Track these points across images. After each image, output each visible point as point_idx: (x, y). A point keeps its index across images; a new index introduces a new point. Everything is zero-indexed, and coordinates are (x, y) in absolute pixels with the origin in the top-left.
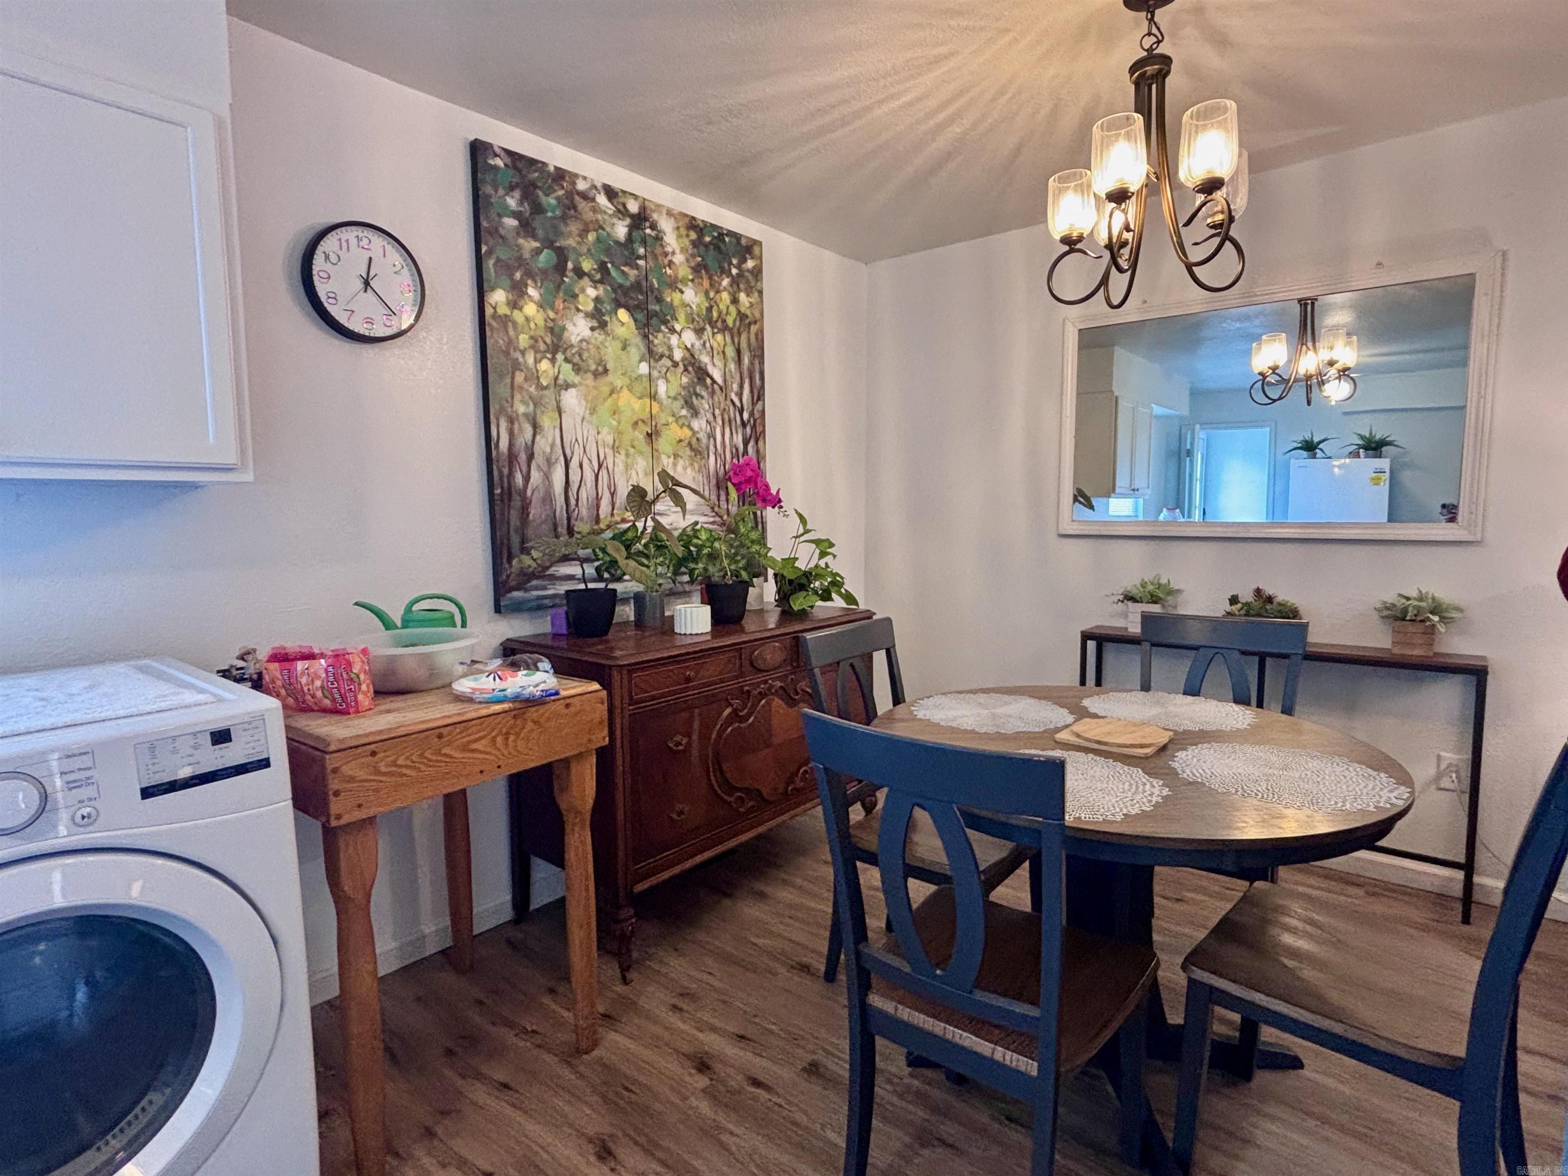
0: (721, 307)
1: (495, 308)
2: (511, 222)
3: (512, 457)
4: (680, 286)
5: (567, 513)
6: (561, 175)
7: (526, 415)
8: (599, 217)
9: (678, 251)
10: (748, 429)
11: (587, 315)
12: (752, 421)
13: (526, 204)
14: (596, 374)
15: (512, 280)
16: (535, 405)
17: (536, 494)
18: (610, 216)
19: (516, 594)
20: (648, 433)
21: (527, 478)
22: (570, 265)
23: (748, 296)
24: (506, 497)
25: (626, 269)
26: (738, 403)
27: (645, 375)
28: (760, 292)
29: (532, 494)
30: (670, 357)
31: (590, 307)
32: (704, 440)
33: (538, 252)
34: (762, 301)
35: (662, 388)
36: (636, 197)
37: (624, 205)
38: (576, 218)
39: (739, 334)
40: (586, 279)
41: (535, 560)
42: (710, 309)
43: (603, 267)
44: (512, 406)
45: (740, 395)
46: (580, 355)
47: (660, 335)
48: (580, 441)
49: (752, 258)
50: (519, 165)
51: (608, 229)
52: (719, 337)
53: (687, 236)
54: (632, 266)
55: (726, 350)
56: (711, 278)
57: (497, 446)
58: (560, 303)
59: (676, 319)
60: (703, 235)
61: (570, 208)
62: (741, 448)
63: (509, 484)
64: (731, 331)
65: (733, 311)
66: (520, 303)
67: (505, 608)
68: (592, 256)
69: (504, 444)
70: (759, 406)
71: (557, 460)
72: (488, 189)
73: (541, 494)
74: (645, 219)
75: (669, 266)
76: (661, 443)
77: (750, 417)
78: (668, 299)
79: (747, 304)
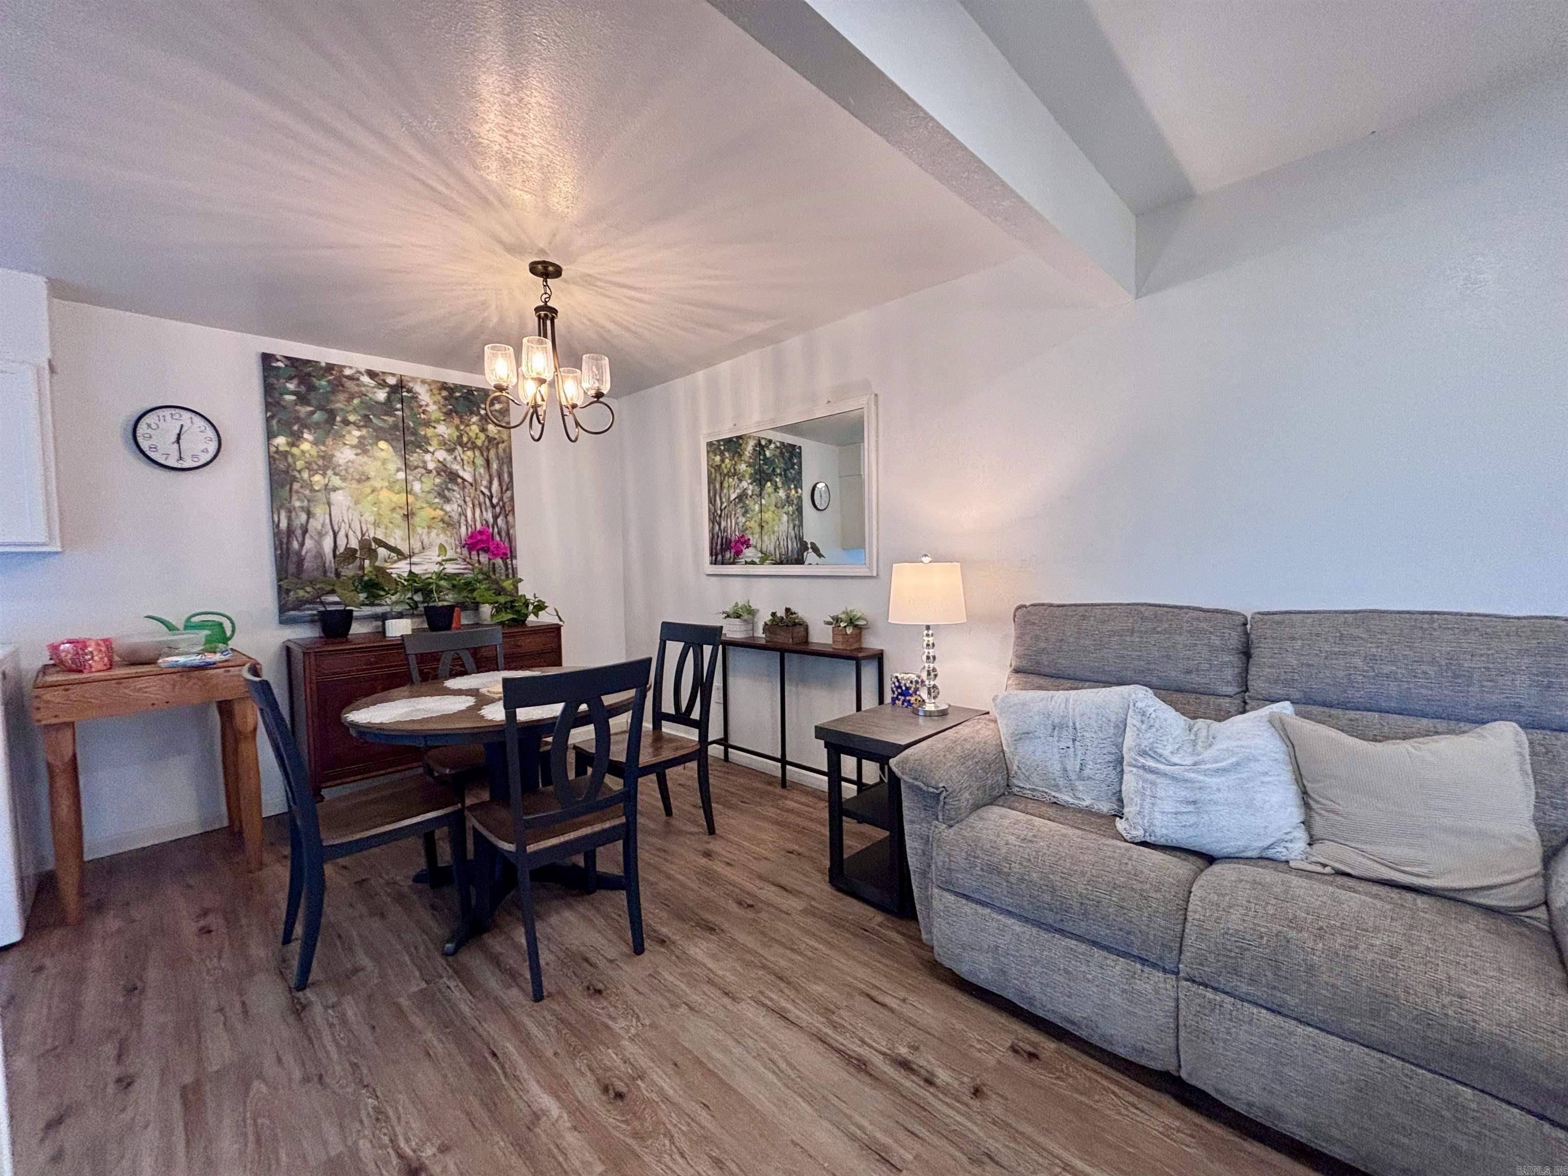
0: (471, 434)
1: (277, 448)
2: (290, 398)
3: (290, 532)
4: (433, 424)
5: (336, 563)
6: (330, 368)
7: (302, 508)
8: (363, 389)
9: (431, 403)
10: (498, 509)
11: (353, 447)
12: (501, 503)
13: (302, 386)
14: (359, 481)
15: (291, 430)
16: (309, 501)
17: (309, 554)
18: (372, 387)
19: (291, 612)
20: (404, 515)
21: (302, 544)
22: (338, 419)
23: (496, 426)
24: (285, 555)
25: (385, 418)
26: (488, 493)
27: (402, 480)
28: (508, 424)
29: (307, 552)
30: (425, 468)
31: (355, 441)
32: (456, 517)
33: (313, 413)
34: (509, 429)
35: (417, 487)
36: (393, 375)
37: (384, 381)
38: (344, 392)
39: (488, 450)
40: (351, 427)
41: (307, 593)
42: (461, 436)
43: (366, 417)
44: (290, 502)
45: (490, 488)
46: (346, 470)
47: (415, 455)
48: (346, 521)
49: (499, 403)
50: (297, 364)
51: (370, 395)
52: (470, 453)
53: (440, 394)
54: (391, 416)
55: (476, 461)
56: (461, 418)
57: (278, 526)
58: (329, 441)
59: (430, 445)
60: (454, 392)
61: (337, 386)
62: (491, 521)
63: (288, 549)
64: (480, 449)
65: (482, 436)
66: (297, 443)
67: (285, 621)
68: (357, 412)
69: (284, 525)
70: (508, 493)
71: (327, 533)
72: (272, 380)
73: (314, 553)
74: (402, 387)
75: (423, 413)
76: (416, 520)
77: (499, 500)
78: (423, 433)
79: (496, 432)
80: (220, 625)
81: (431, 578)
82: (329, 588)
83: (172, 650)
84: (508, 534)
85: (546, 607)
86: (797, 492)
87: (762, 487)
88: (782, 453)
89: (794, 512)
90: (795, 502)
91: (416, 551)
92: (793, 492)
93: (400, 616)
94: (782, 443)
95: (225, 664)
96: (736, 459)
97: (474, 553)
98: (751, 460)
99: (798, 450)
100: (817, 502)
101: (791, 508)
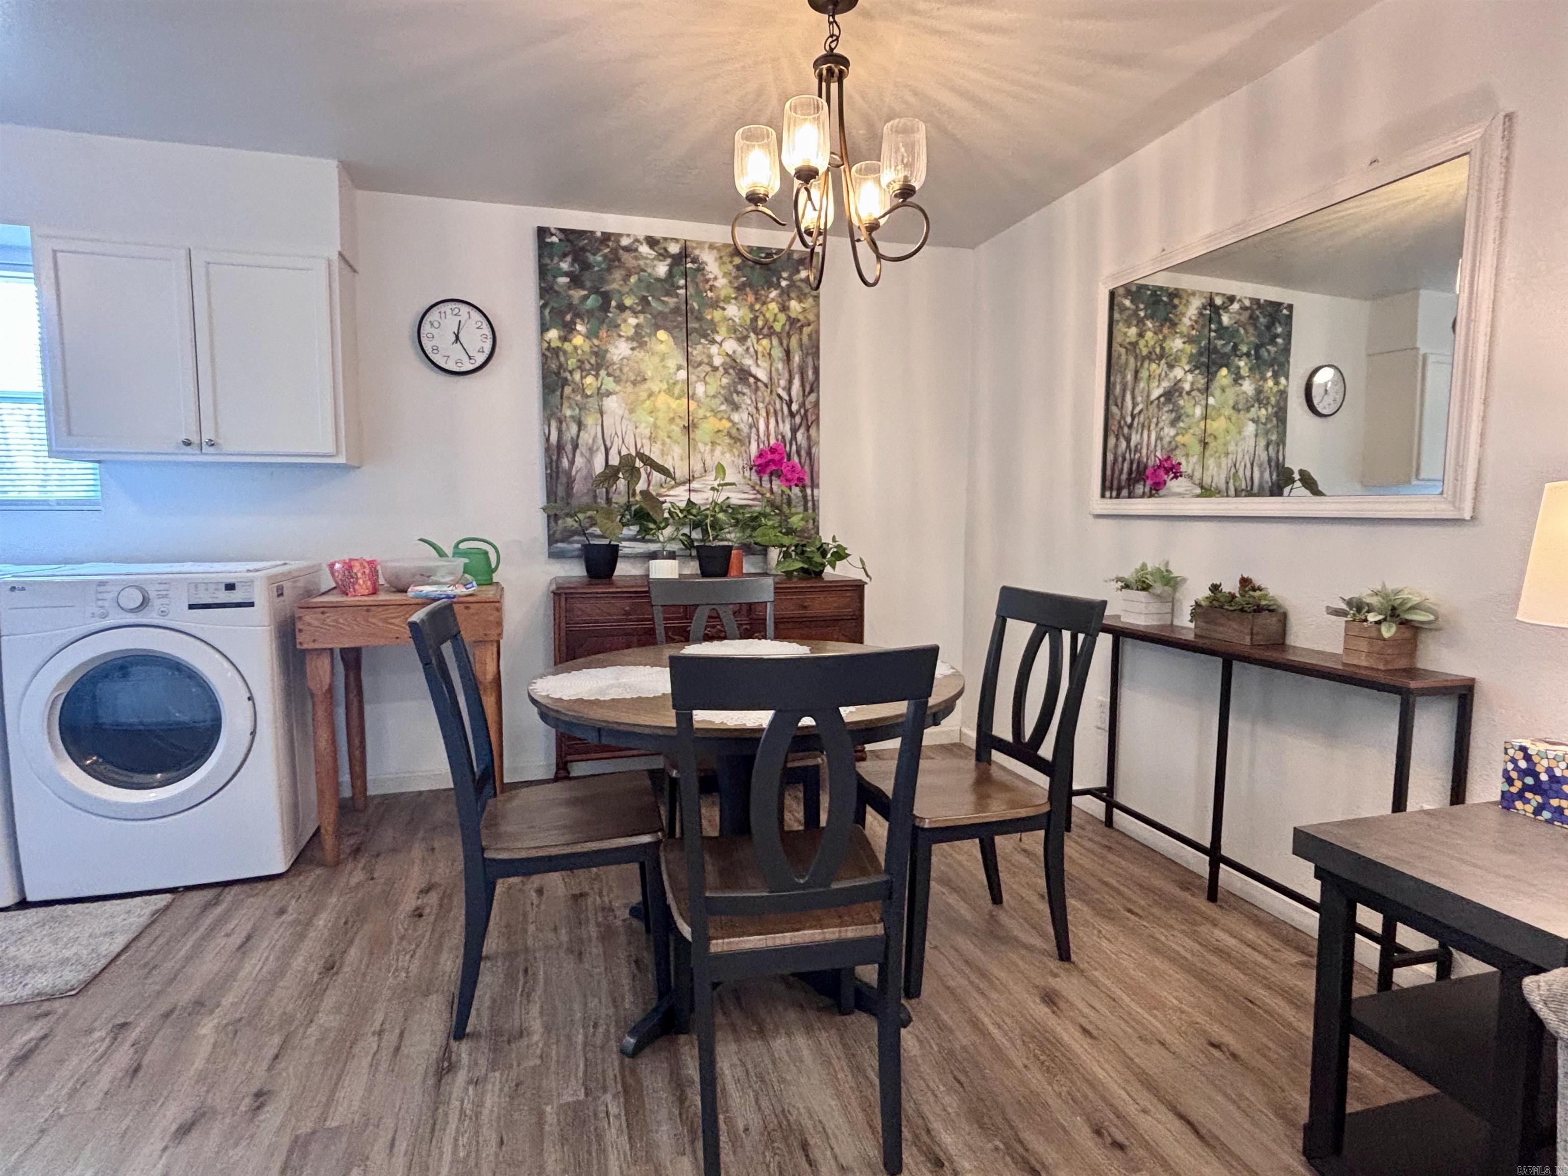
0: (768, 315)
1: (549, 343)
2: (563, 281)
3: (560, 447)
4: (722, 304)
6: (607, 237)
7: (572, 417)
8: (641, 263)
9: (720, 275)
10: (798, 419)
11: (628, 339)
12: (802, 411)
13: (576, 266)
14: (634, 383)
15: (563, 321)
16: (580, 409)
17: (579, 475)
18: (652, 260)
19: (560, 545)
20: (684, 426)
21: (572, 463)
22: (613, 303)
23: (800, 301)
24: (554, 475)
25: (666, 299)
26: (786, 397)
27: (682, 381)
28: (817, 298)
29: (577, 473)
30: (710, 364)
31: (632, 332)
32: (746, 430)
33: (586, 298)
34: (818, 305)
35: (700, 389)
36: (676, 240)
37: (665, 250)
38: (620, 267)
39: (789, 336)
40: (628, 312)
41: (577, 522)
42: (755, 319)
43: (644, 301)
44: (561, 411)
45: (789, 390)
46: (621, 370)
47: (699, 347)
48: (620, 435)
49: (809, 269)
50: (571, 237)
51: (649, 270)
52: (765, 342)
53: (731, 262)
54: (671, 296)
55: (773, 352)
56: (756, 293)
57: (548, 439)
58: (603, 333)
59: (717, 332)
61: (614, 261)
62: (788, 435)
63: (557, 467)
64: (779, 335)
65: (782, 317)
66: (571, 337)
67: (555, 555)
68: (634, 294)
70: (812, 397)
71: (598, 449)
72: (547, 261)
73: (584, 473)
74: (686, 256)
75: (711, 290)
76: (698, 435)
77: (800, 408)
78: (709, 317)
79: (800, 310)
80: (486, 553)
83: (426, 579)
84: (809, 453)
85: (848, 555)
86: (1277, 383)
87: (1210, 376)
88: (1253, 318)
89: (1268, 420)
90: (1273, 400)
91: (696, 474)
92: (1270, 383)
93: (670, 556)
94: (1255, 301)
96: (1165, 331)
97: (766, 478)
98: (1194, 332)
99: (1285, 312)
100: (1316, 401)
101: (1263, 411)
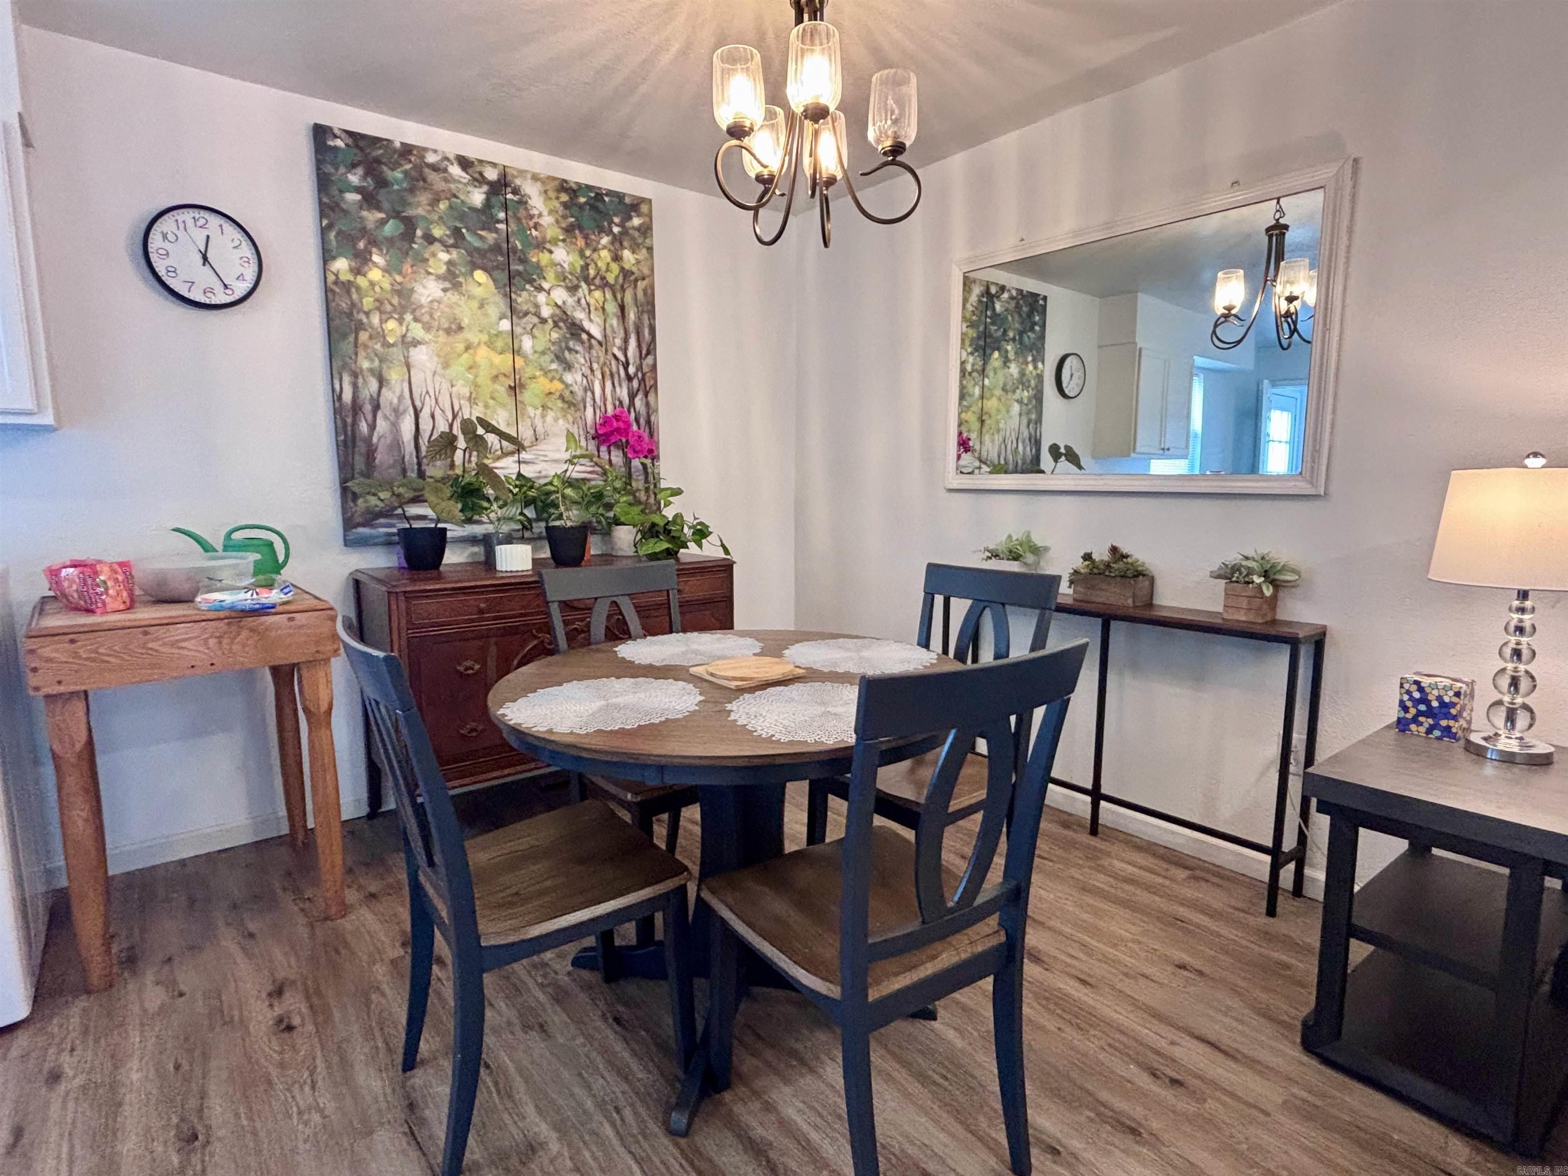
0: (600, 264)
1: (336, 275)
2: (353, 197)
3: (356, 408)
4: (548, 246)
5: (417, 457)
6: (407, 150)
7: (371, 370)
8: (452, 186)
9: (545, 213)
10: (635, 383)
11: (439, 277)
12: (640, 375)
13: (369, 180)
14: (448, 331)
15: (355, 248)
16: (381, 361)
17: (382, 441)
18: (465, 184)
19: (361, 530)
20: (510, 387)
21: (372, 427)
22: (419, 233)
23: (633, 252)
24: (350, 444)
25: (483, 233)
26: (622, 358)
27: (506, 332)
28: (650, 249)
29: (379, 440)
30: (537, 315)
31: (443, 269)
32: (579, 392)
33: (383, 222)
34: (652, 257)
35: (527, 344)
36: (494, 165)
37: (481, 174)
38: (425, 189)
39: (623, 290)
40: (437, 245)
41: (382, 500)
42: (586, 267)
43: (457, 232)
44: (356, 362)
45: (625, 351)
46: (431, 315)
47: (524, 294)
48: (432, 394)
49: (638, 216)
50: (362, 144)
51: (462, 197)
52: (598, 294)
53: (557, 198)
54: (490, 230)
55: (606, 306)
56: (586, 237)
57: (340, 398)
58: (407, 268)
59: (544, 278)
60: (577, 197)
61: (418, 180)
62: (626, 401)
63: (353, 431)
64: (612, 287)
65: (615, 267)
66: (365, 269)
67: (350, 543)
68: (444, 223)
69: (347, 396)
70: (649, 360)
71: (405, 411)
72: (329, 169)
73: (388, 441)
74: (506, 185)
75: (535, 228)
76: (527, 396)
77: (637, 370)
78: (534, 260)
79: (633, 262)
80: (270, 544)
81: (551, 483)
82: (409, 495)
83: (212, 583)
84: (648, 422)
85: (711, 533)
86: (1036, 368)
87: (986, 358)
88: (1018, 307)
89: (1029, 400)
90: (1033, 383)
91: (526, 444)
92: (1031, 367)
93: (509, 539)
94: (1020, 291)
95: (287, 608)
97: (603, 448)
98: (974, 318)
99: (1041, 302)
100: (1064, 385)
101: (1026, 393)
